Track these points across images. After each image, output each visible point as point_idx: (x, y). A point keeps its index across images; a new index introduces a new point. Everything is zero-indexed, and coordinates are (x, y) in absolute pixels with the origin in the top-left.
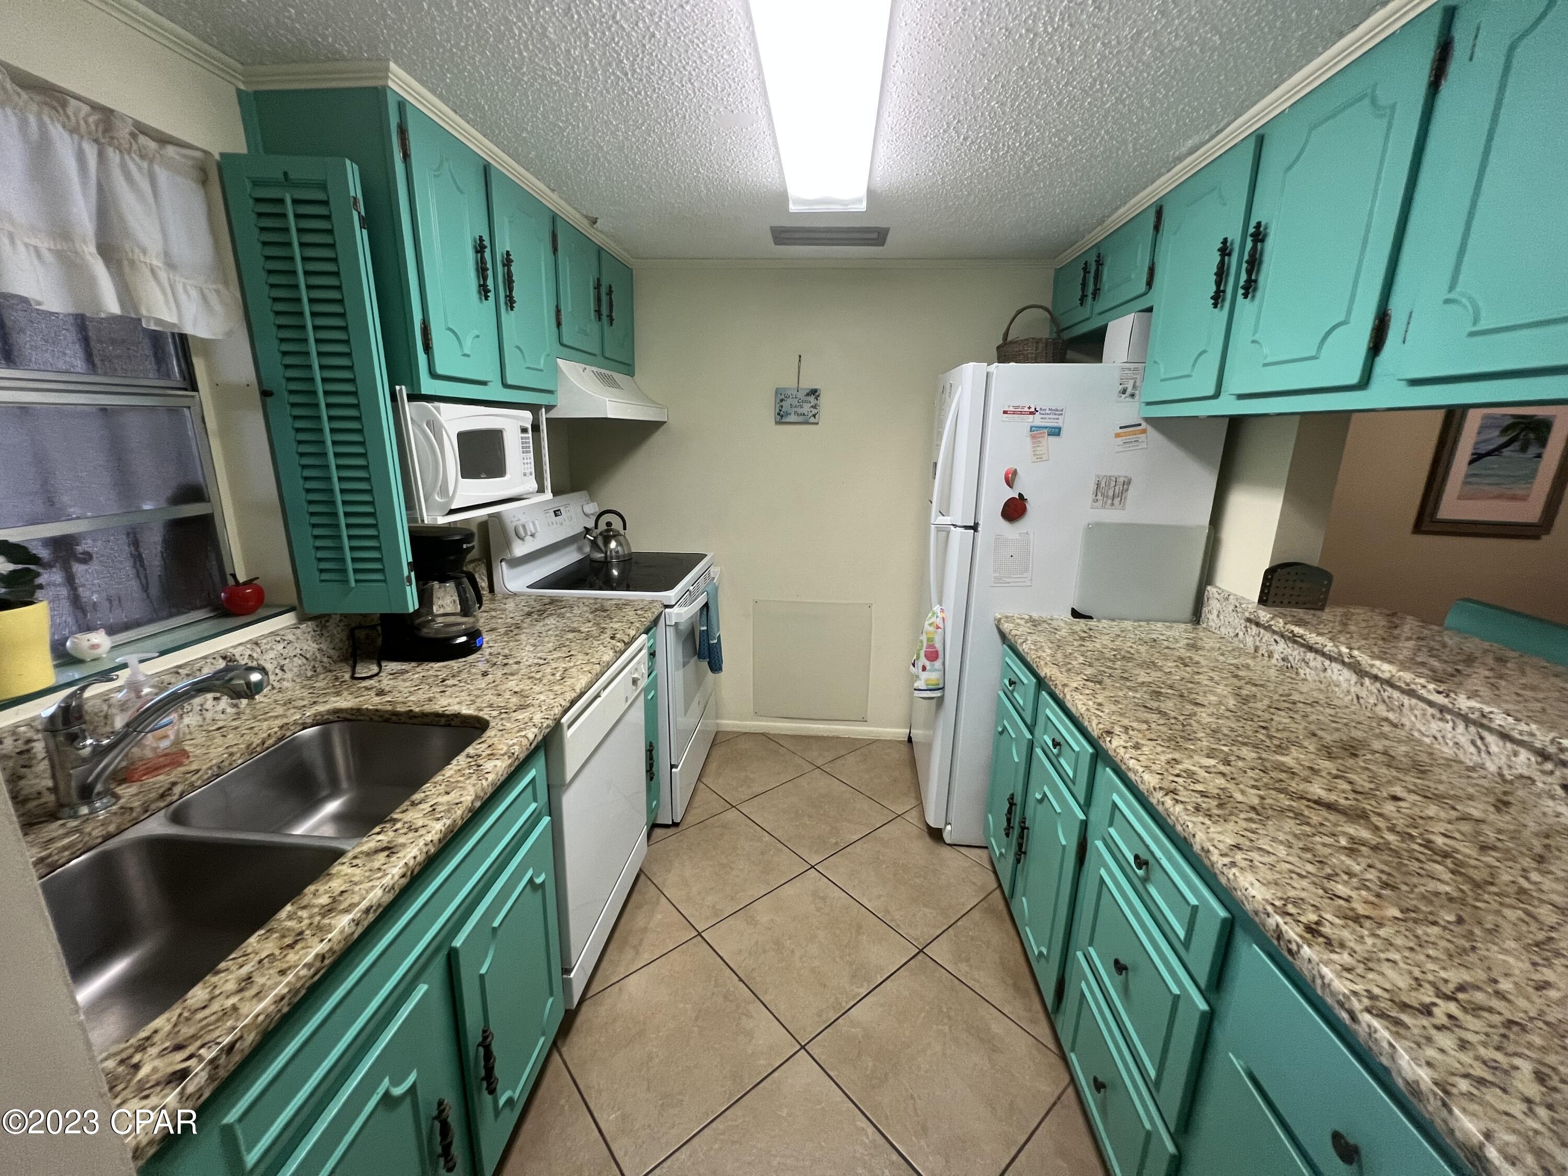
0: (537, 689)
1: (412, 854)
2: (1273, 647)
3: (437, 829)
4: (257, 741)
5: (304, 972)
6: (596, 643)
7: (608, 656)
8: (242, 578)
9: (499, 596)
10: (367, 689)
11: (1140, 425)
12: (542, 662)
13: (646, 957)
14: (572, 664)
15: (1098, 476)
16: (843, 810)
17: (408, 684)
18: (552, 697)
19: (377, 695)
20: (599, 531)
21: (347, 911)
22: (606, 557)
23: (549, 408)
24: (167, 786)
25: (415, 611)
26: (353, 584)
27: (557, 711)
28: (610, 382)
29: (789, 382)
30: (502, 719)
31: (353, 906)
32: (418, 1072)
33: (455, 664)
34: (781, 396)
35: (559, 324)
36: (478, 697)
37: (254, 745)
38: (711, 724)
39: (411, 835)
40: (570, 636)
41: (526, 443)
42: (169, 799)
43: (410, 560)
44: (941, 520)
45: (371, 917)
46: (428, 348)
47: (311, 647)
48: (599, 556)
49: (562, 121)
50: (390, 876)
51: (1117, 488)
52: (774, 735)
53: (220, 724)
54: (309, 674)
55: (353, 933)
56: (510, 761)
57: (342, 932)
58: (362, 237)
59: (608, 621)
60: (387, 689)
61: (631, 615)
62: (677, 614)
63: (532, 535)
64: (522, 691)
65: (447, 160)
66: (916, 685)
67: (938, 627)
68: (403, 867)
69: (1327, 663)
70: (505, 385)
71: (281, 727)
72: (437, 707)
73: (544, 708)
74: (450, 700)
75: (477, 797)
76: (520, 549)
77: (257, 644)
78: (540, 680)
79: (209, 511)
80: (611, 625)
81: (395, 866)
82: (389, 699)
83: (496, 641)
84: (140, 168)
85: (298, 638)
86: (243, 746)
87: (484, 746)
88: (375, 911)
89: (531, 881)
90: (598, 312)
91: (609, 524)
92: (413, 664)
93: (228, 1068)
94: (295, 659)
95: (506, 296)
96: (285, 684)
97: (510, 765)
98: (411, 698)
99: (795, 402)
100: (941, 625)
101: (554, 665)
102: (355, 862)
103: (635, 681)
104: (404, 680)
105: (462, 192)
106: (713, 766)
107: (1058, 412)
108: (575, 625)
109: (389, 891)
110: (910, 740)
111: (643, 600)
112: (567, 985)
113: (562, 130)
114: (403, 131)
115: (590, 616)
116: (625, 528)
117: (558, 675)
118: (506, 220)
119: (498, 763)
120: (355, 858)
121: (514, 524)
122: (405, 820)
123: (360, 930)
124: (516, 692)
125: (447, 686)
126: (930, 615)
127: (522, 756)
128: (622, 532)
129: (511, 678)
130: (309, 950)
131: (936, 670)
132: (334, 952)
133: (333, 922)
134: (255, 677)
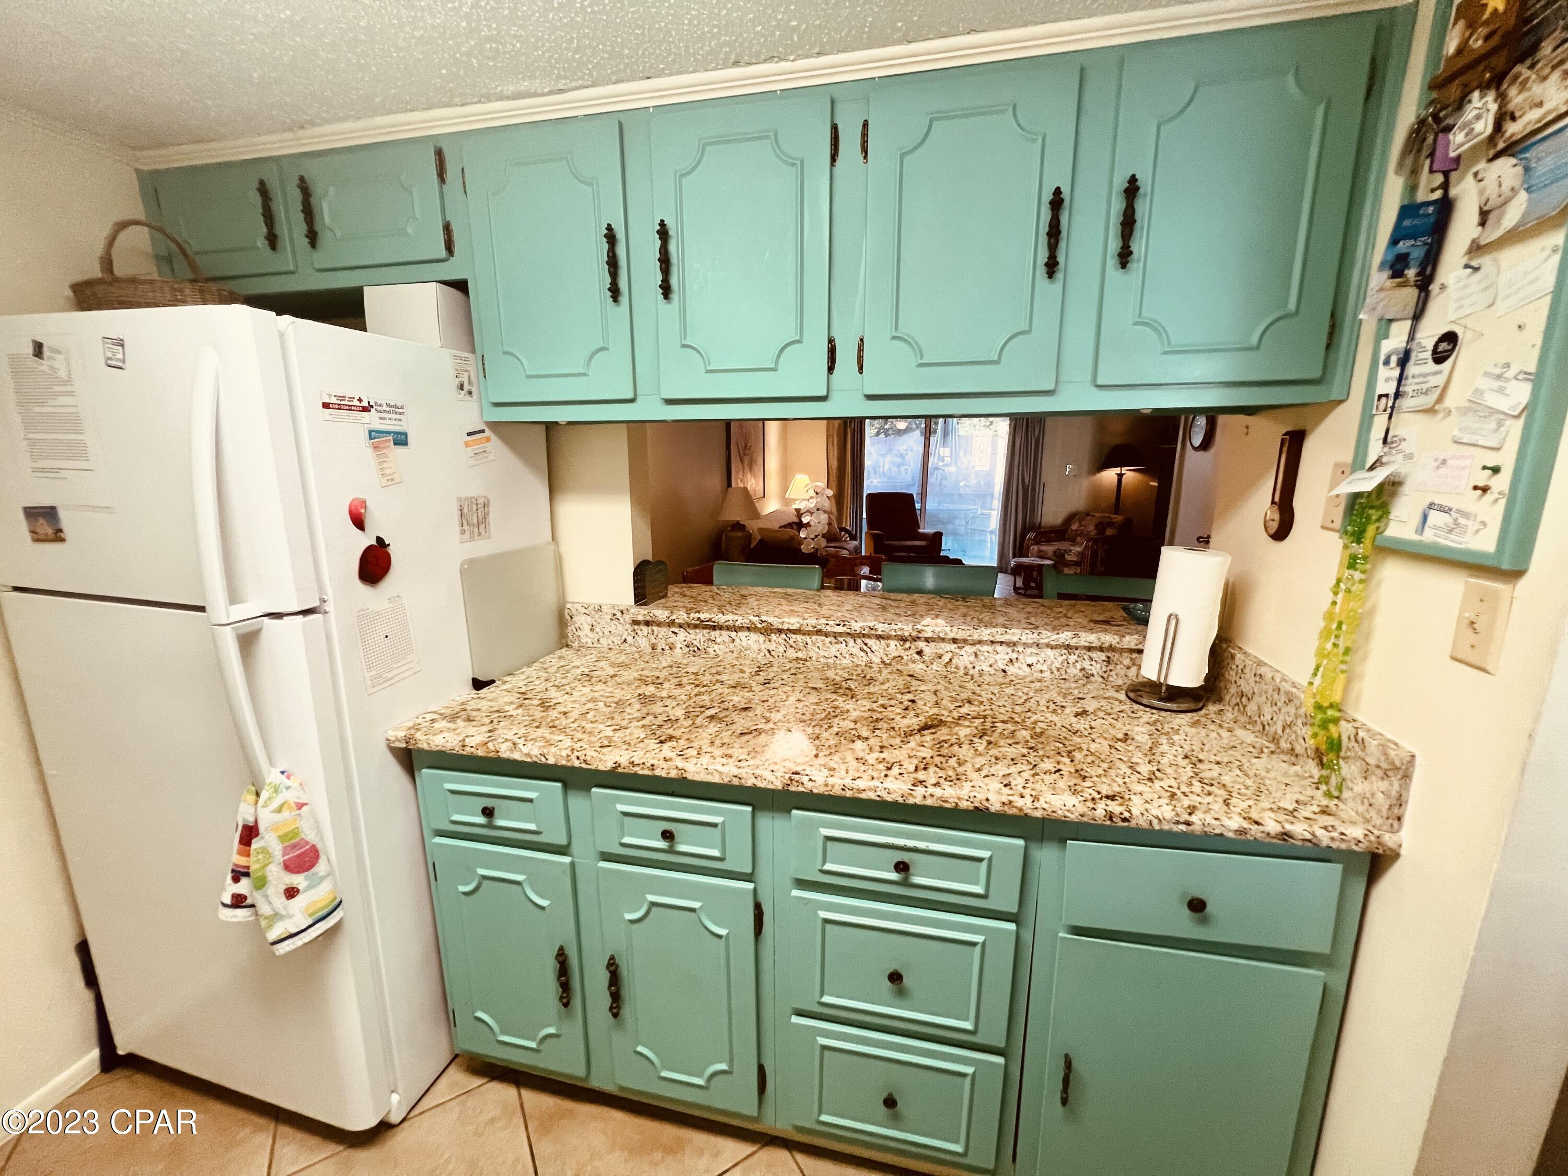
2: (673, 639)
11: (483, 431)
15: (460, 499)
51: (479, 512)
67: (299, 807)
69: (733, 634)
100: (305, 800)
107: (396, 409)
126: (265, 793)
131: (323, 879)
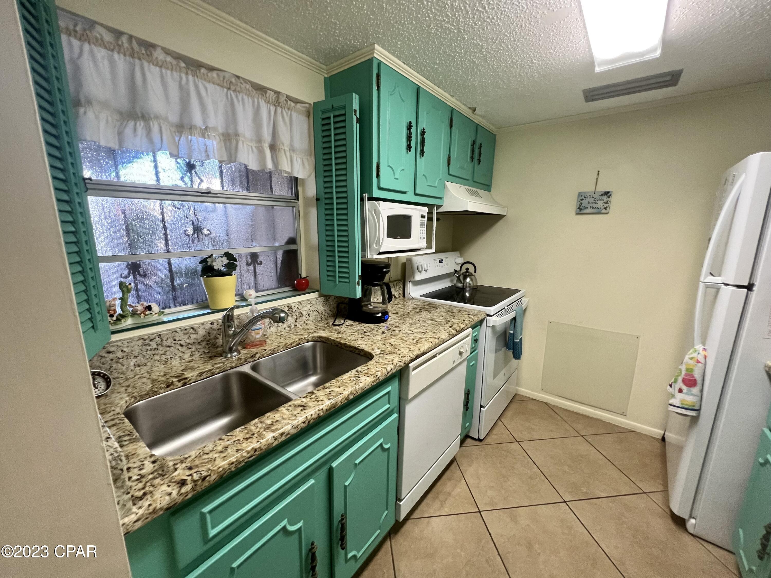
0: (402, 345)
1: (311, 413)
3: (326, 404)
4: (289, 343)
5: (245, 454)
6: (441, 328)
7: (445, 336)
8: (304, 275)
9: (406, 298)
10: (335, 330)
12: (411, 332)
13: (446, 511)
14: (424, 336)
16: (596, 472)
17: (351, 331)
18: (407, 351)
19: (337, 333)
20: (461, 272)
21: (273, 431)
22: (463, 286)
23: (439, 206)
24: (255, 353)
25: (359, 298)
26: (338, 282)
27: (407, 359)
28: (475, 194)
29: (589, 188)
30: (380, 357)
31: (277, 429)
32: (304, 523)
33: (373, 326)
34: (582, 197)
35: (449, 164)
36: (375, 343)
37: (288, 344)
38: (512, 388)
39: (315, 403)
40: (430, 322)
41: (423, 223)
42: (254, 358)
43: (360, 274)
44: (711, 279)
45: (283, 438)
46: (378, 175)
47: (321, 308)
48: (460, 285)
49: (453, 52)
50: (297, 421)
52: (554, 406)
53: (282, 333)
54: (319, 319)
55: (273, 443)
56: (374, 379)
57: (267, 441)
58: (356, 128)
59: (452, 318)
60: (342, 332)
61: (466, 317)
62: (494, 320)
63: (426, 271)
64: (395, 345)
65: (398, 86)
66: (671, 401)
67: (698, 362)
68: (305, 418)
70: (416, 194)
71: (299, 339)
72: (356, 344)
73: (401, 355)
74: (363, 342)
75: (351, 393)
76: (418, 277)
77: (301, 303)
78: (406, 341)
79: (296, 248)
80: (453, 320)
81: (301, 416)
82: (340, 336)
83: (395, 319)
84: (287, 114)
85: (317, 304)
86: (283, 344)
87: (366, 368)
88: (286, 435)
89: (381, 445)
90: (472, 158)
91: (467, 269)
92: (357, 323)
93: (201, 487)
94: (314, 312)
95: (421, 150)
96: (309, 322)
97: (374, 381)
98: (349, 338)
99: (592, 200)
100: (702, 360)
101: (416, 335)
102: (290, 408)
103: (461, 353)
104: (350, 329)
105: (403, 101)
106: (509, 413)
108: (435, 317)
109: (295, 428)
110: (663, 439)
111: (475, 310)
112: (397, 508)
113: (454, 57)
114: (378, 76)
115: (444, 314)
116: (475, 272)
117: (415, 340)
118: (425, 113)
119: (368, 379)
120: (290, 406)
121: (417, 264)
122: (317, 395)
123: (276, 443)
124: (392, 345)
125: (365, 335)
126: (691, 351)
127: (382, 378)
128: (474, 273)
129: (393, 337)
130: (252, 444)
131: (693, 395)
132: (261, 450)
133: (266, 434)
134: (282, 315)
